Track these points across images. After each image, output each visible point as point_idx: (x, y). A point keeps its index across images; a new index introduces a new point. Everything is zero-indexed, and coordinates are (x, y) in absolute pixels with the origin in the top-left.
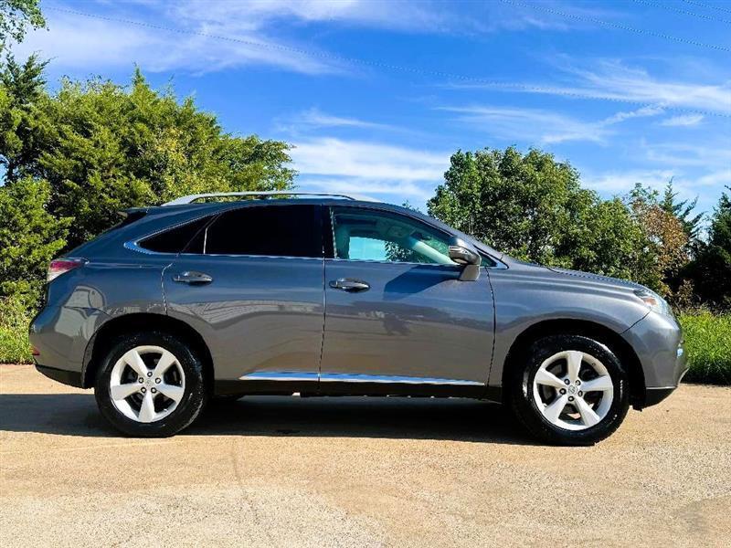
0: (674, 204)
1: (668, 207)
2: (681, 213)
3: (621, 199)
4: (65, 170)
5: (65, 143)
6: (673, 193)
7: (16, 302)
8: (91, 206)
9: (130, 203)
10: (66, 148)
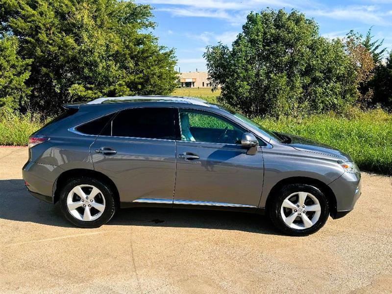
0: (370, 43)
1: (367, 45)
2: (374, 48)
3: (341, 40)
4: (25, 29)
5: (23, 12)
6: (371, 36)
7: (8, 109)
8: (42, 52)
9: (64, 50)
10: (24, 15)
